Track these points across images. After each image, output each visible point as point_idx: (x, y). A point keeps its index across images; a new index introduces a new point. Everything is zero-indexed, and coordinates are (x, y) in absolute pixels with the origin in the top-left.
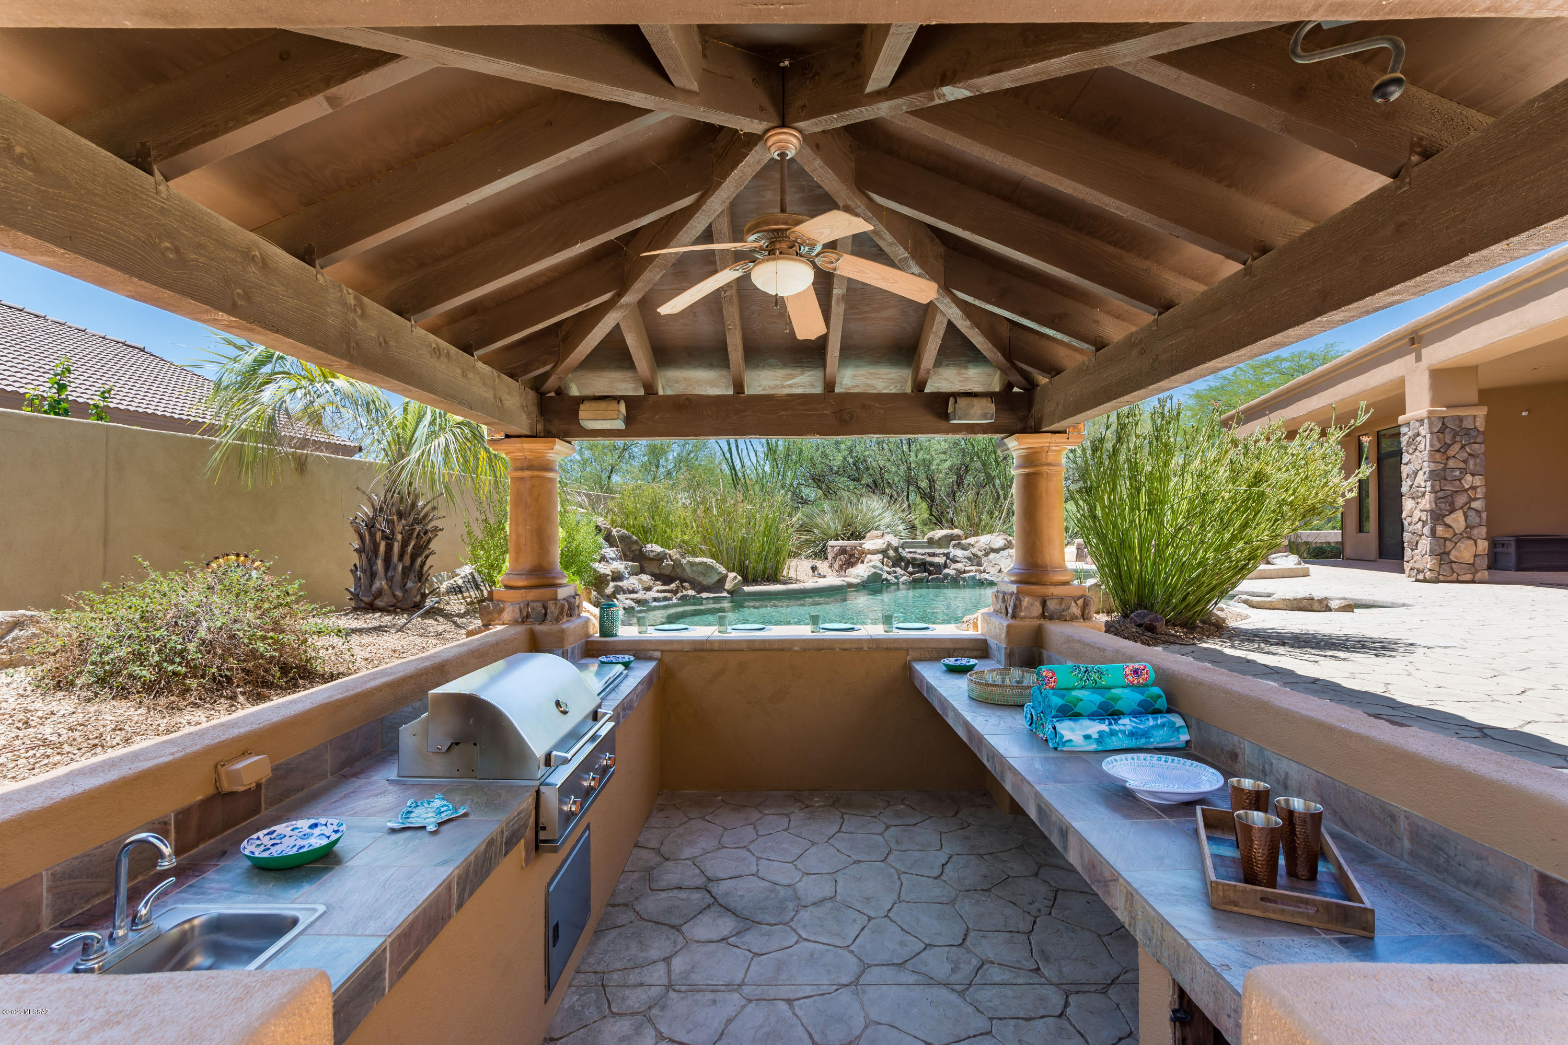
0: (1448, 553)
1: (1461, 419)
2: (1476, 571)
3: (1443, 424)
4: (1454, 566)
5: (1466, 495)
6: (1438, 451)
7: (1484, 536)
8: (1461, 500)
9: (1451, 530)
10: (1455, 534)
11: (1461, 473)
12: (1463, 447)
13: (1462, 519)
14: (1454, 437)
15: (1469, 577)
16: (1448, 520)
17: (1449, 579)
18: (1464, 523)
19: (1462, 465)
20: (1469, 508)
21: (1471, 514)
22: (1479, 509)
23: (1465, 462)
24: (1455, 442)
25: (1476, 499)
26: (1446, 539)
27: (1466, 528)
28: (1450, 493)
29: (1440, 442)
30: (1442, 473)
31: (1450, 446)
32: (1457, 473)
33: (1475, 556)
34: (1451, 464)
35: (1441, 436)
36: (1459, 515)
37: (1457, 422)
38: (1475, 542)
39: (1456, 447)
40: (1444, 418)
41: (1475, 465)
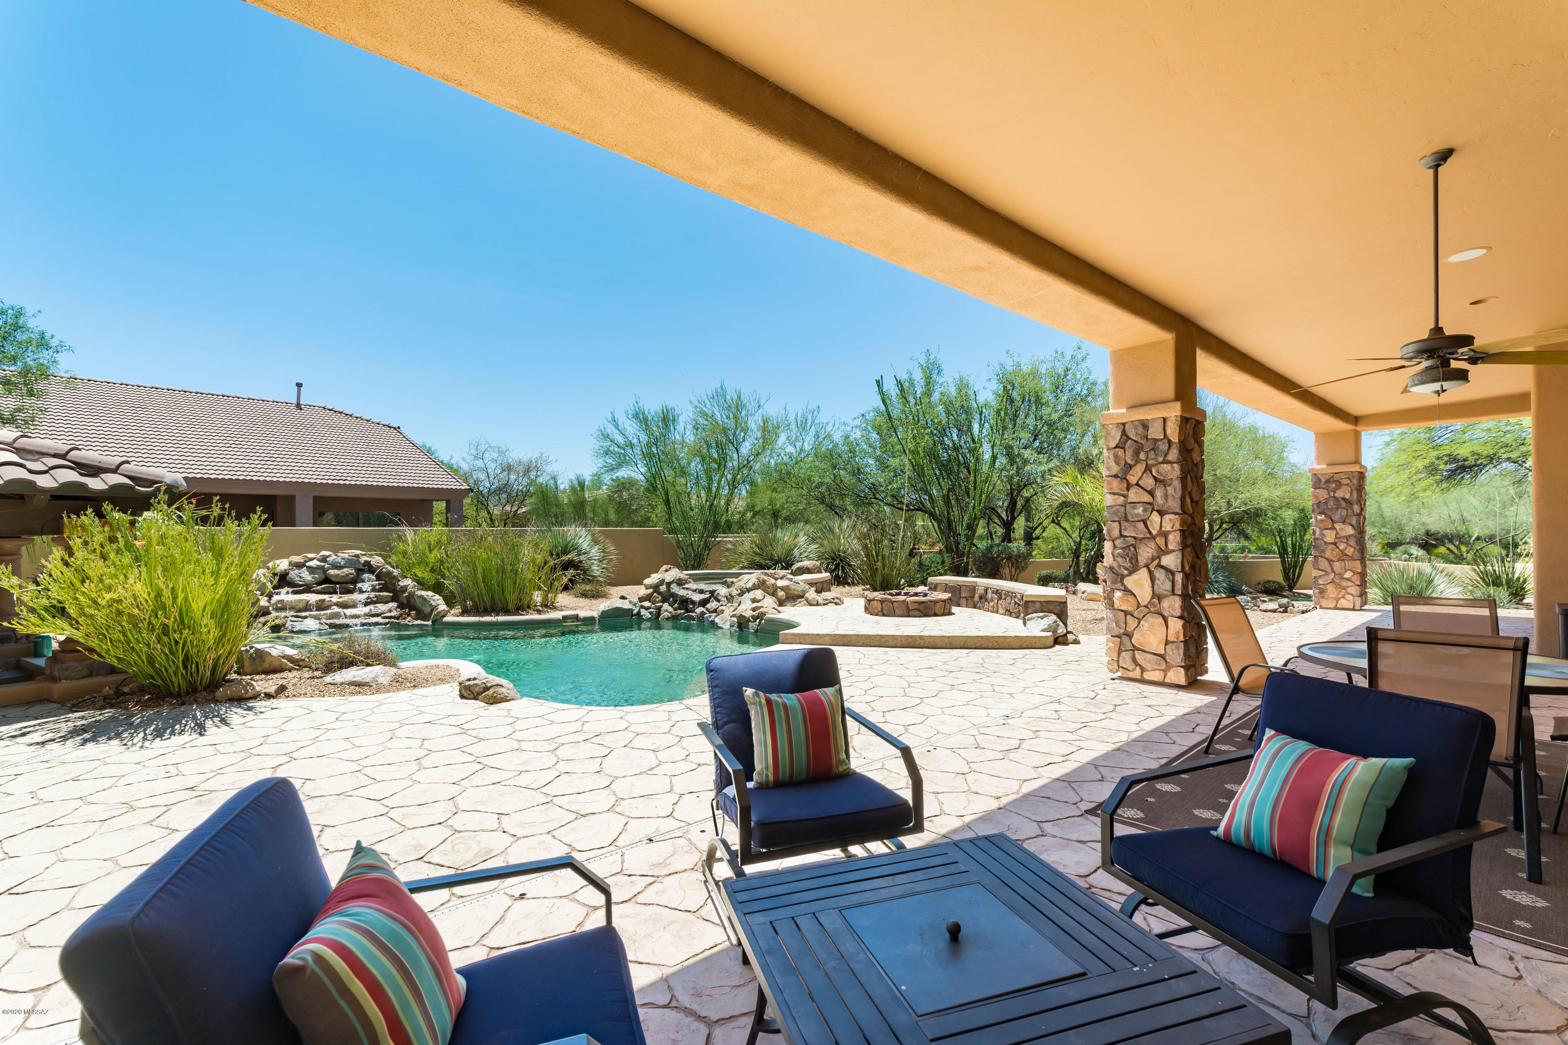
0: (1130, 636)
1: (1145, 425)
2: (1169, 667)
3: (1124, 433)
4: (1138, 655)
5: (1153, 545)
6: (1116, 476)
7: (1178, 612)
8: (1146, 552)
9: (1130, 598)
10: (1139, 606)
11: (1145, 510)
12: (1148, 469)
13: (1147, 583)
14: (1136, 453)
15: (1156, 676)
16: (1129, 582)
17: (1131, 675)
18: (1149, 590)
19: (1147, 498)
20: (1160, 566)
21: (1160, 574)
22: (1173, 568)
23: (1151, 493)
24: (1138, 461)
25: (1168, 552)
26: (1126, 613)
27: (1153, 598)
28: (1132, 541)
29: (1117, 463)
30: (1122, 509)
31: (1131, 467)
32: (1140, 510)
33: (1167, 643)
34: (1134, 495)
35: (1120, 452)
36: (1142, 575)
37: (1140, 430)
38: (1165, 619)
39: (1140, 468)
40: (1124, 424)
41: (1166, 496)
